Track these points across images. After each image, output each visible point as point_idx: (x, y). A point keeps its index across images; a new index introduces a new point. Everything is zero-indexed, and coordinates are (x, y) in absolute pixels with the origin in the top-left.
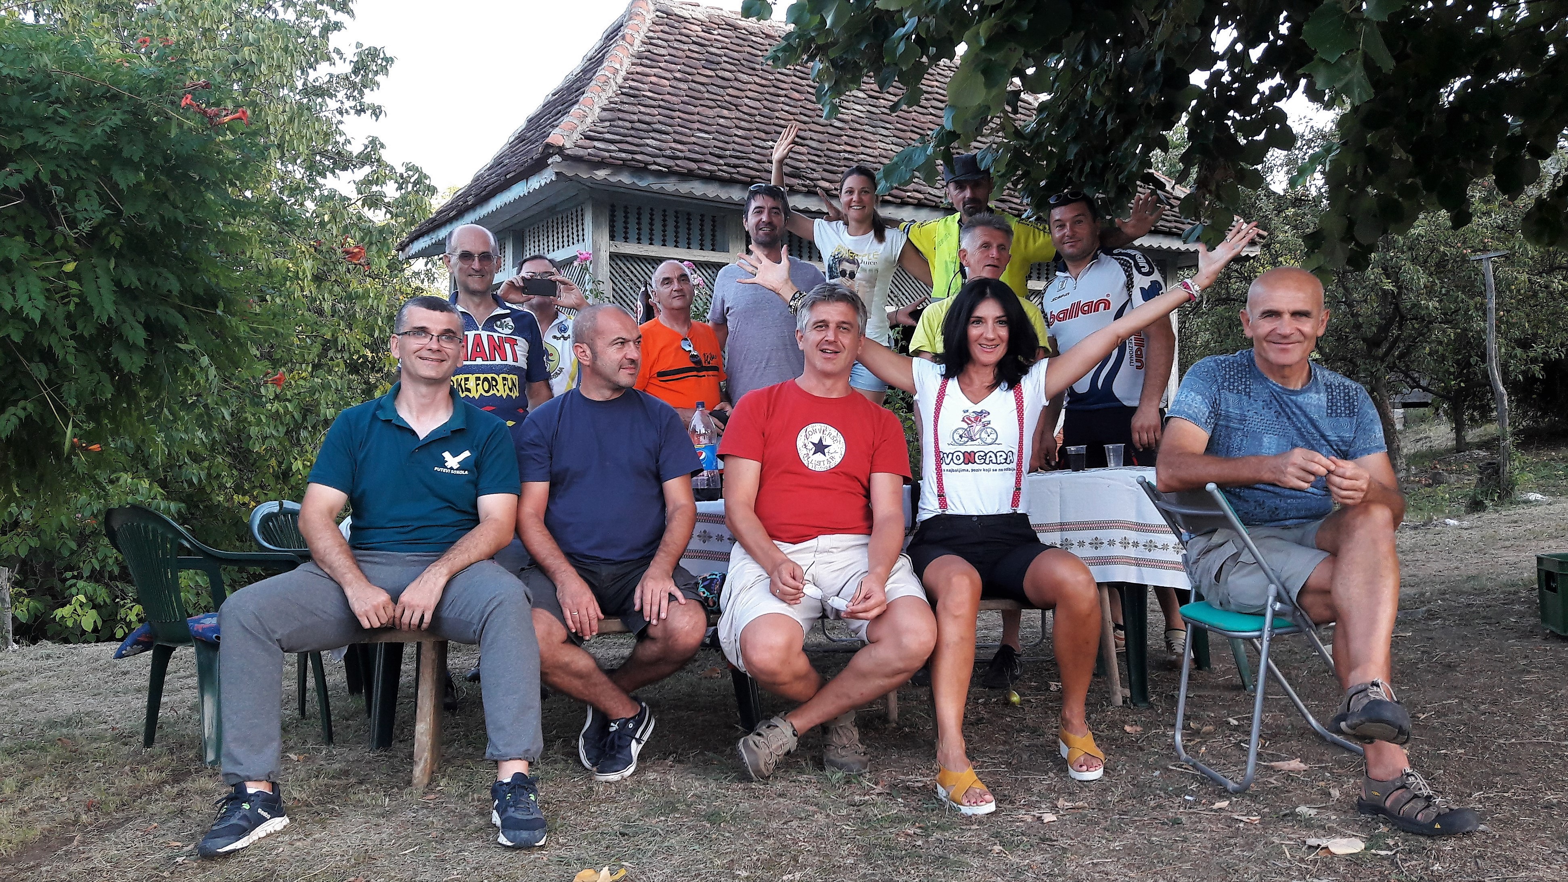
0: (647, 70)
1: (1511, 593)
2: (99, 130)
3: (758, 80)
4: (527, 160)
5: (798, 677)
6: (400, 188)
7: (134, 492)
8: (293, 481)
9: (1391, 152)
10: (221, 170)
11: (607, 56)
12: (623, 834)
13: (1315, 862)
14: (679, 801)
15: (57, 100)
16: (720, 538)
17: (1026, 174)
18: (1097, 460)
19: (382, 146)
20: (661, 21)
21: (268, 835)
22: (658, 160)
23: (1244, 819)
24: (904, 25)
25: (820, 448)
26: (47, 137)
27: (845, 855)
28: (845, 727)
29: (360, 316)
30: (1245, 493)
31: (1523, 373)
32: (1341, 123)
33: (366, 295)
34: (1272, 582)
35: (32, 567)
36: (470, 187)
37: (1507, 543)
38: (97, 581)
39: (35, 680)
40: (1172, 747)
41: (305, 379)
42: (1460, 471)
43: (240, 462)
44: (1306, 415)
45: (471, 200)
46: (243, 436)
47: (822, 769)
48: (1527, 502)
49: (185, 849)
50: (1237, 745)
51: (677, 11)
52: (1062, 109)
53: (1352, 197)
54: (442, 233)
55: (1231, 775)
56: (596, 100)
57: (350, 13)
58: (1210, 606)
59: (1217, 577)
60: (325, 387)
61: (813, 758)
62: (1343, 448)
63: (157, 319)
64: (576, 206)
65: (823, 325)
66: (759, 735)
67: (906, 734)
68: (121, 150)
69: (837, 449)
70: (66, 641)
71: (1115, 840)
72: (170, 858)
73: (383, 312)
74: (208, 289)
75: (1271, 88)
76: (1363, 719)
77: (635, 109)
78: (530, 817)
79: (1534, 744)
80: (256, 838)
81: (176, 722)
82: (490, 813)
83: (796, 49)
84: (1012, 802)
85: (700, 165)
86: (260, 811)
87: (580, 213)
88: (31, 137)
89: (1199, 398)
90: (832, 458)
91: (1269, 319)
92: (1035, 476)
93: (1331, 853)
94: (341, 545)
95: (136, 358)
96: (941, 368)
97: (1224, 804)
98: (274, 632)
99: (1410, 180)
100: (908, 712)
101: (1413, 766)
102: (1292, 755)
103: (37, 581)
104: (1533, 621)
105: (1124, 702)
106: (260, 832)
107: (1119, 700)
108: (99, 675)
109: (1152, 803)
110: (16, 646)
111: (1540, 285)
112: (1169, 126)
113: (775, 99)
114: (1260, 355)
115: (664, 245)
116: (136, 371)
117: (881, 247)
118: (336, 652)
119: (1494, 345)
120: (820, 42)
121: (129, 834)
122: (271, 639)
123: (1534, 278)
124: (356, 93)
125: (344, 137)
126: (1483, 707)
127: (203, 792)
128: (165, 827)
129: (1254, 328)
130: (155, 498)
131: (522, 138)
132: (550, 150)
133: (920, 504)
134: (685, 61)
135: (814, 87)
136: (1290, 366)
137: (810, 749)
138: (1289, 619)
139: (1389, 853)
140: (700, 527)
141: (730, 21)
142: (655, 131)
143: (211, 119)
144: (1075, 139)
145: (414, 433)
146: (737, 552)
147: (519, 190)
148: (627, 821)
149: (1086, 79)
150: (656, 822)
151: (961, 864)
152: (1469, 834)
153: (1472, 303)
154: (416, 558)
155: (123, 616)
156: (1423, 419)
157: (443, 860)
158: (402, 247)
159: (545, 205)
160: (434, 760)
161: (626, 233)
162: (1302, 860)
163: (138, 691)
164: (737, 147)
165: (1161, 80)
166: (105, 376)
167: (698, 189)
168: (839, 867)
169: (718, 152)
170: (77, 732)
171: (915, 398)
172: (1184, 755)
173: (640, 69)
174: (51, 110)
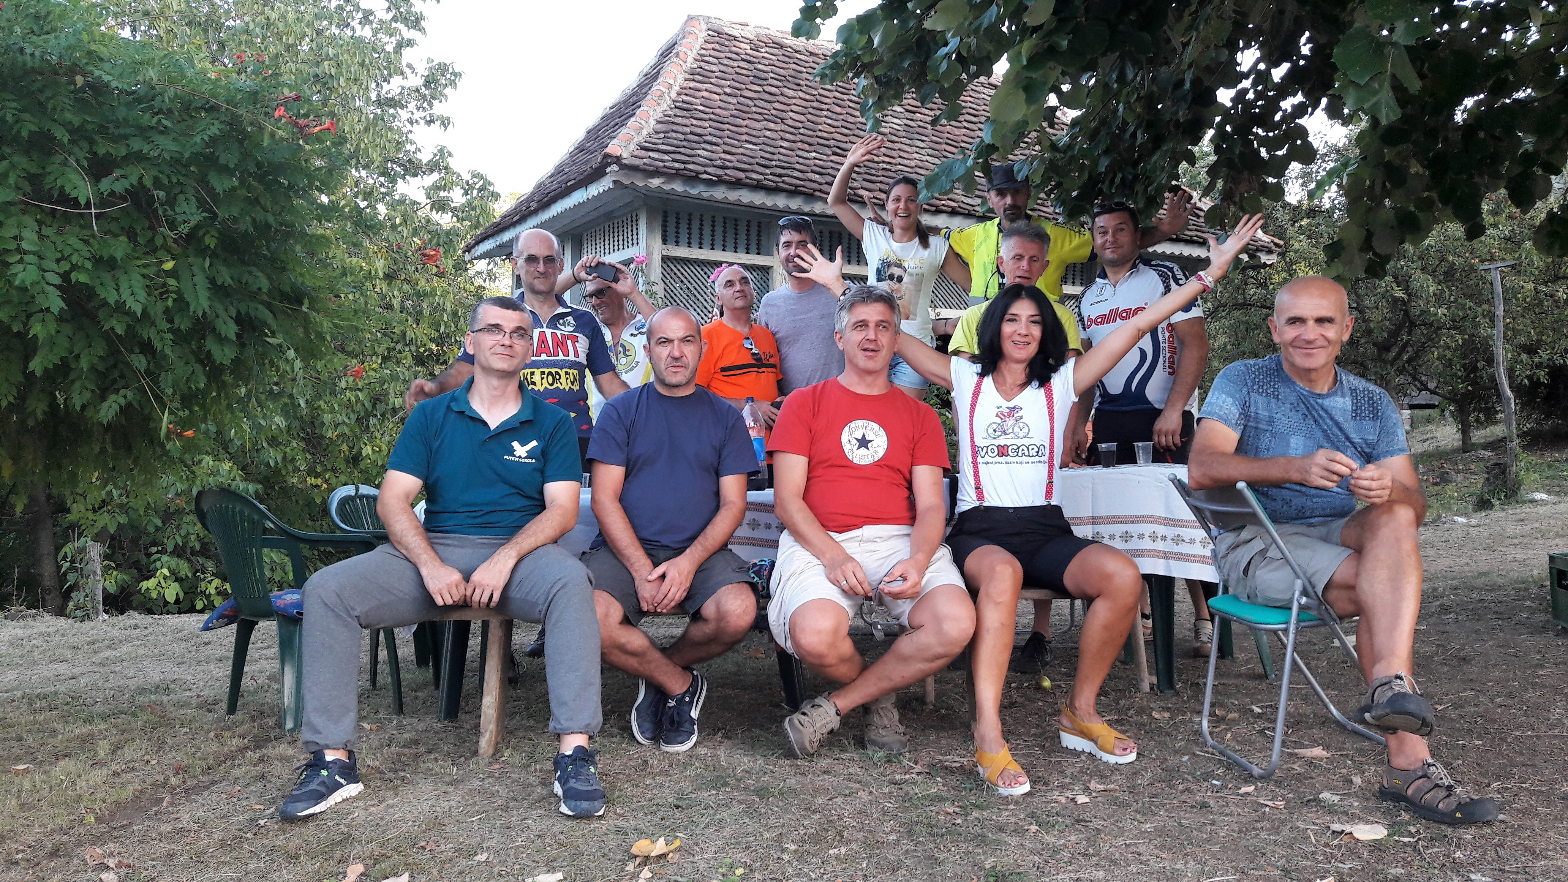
0: (699, 86)
1: (1522, 589)
2: (198, 139)
3: (802, 95)
4: (587, 168)
5: (843, 660)
6: (466, 193)
7: (216, 473)
8: (362, 465)
9: (1407, 168)
10: (309, 176)
11: (662, 72)
12: (677, 807)
13: (1340, 847)
14: (729, 776)
15: (161, 111)
16: (768, 526)
17: (1058, 185)
18: (1127, 457)
19: (450, 155)
20: (712, 40)
21: (344, 801)
22: (709, 170)
23: (1270, 803)
24: (946, 44)
25: (864, 443)
26: (151, 146)
27: (888, 831)
28: (886, 708)
29: (426, 312)
30: (1273, 492)
31: (1529, 377)
32: (1360, 139)
33: (433, 293)
34: (1298, 577)
35: (120, 542)
36: (533, 194)
37: (1515, 541)
38: (179, 556)
39: (124, 648)
40: (1199, 733)
41: (375, 370)
42: (1467, 470)
43: (314, 446)
44: (1332, 418)
45: (534, 205)
46: (317, 423)
47: (864, 747)
48: (1533, 501)
49: (267, 812)
50: (1261, 732)
51: (727, 30)
52: (1093, 125)
53: (1370, 209)
54: (506, 236)
55: (1256, 761)
56: (652, 113)
57: (422, 30)
58: (1236, 598)
59: (1246, 571)
60: (394, 377)
61: (855, 737)
62: (1367, 450)
63: (248, 314)
64: (631, 212)
65: (863, 324)
66: (804, 714)
67: (943, 716)
68: (218, 158)
69: (880, 443)
70: (150, 612)
71: (1146, 822)
72: (252, 820)
73: (449, 309)
74: (294, 288)
75: (1293, 106)
76: (1388, 711)
77: (687, 122)
78: (590, 788)
79: (1549, 737)
80: (333, 803)
81: (256, 692)
82: (553, 783)
83: (842, 67)
84: (1046, 784)
85: (749, 174)
86: (337, 777)
87: (634, 219)
88: (136, 144)
89: (1230, 400)
90: (876, 452)
91: (1293, 326)
92: (1066, 472)
93: (1355, 838)
94: (417, 528)
95: (227, 350)
96: (978, 368)
97: (1250, 789)
98: (353, 609)
99: (1426, 194)
100: (944, 695)
101: (1433, 756)
102: (1315, 743)
103: (124, 555)
104: (1543, 617)
105: (1152, 689)
106: (337, 797)
107: (1146, 687)
108: (184, 644)
109: (1181, 787)
110: (105, 616)
111: (1546, 295)
112: (1196, 141)
113: (818, 113)
114: (1287, 360)
115: (713, 249)
116: (227, 362)
117: (926, 253)
118: (406, 628)
119: (1502, 352)
120: (866, 60)
121: (215, 796)
122: (349, 615)
123: (1539, 287)
124: (425, 105)
125: (414, 146)
126: (1499, 700)
127: (283, 759)
128: (248, 790)
129: (1281, 335)
130: (234, 479)
131: (581, 149)
132: (609, 160)
133: (959, 496)
134: (735, 77)
135: (858, 103)
136: (1316, 370)
137: (851, 728)
138: (1314, 613)
139: (1412, 840)
140: (749, 515)
141: (777, 40)
142: (706, 142)
143: (302, 129)
144: (1106, 152)
145: (485, 424)
146: (785, 539)
147: (578, 197)
148: (681, 794)
149: (1117, 95)
150: (707, 796)
151: (999, 842)
152: (1488, 823)
153: (1479, 310)
154: (486, 541)
155: (203, 589)
156: (1429, 421)
157: (508, 828)
158: (468, 249)
159: (602, 211)
160: (498, 732)
161: (677, 237)
162: (1327, 845)
163: (220, 660)
164: (782, 157)
165: (1190, 98)
166: (198, 368)
167: (745, 197)
168: (883, 843)
169: (764, 162)
170: (165, 699)
171: (953, 394)
172: (1210, 741)
173: (692, 84)
174: (155, 120)
